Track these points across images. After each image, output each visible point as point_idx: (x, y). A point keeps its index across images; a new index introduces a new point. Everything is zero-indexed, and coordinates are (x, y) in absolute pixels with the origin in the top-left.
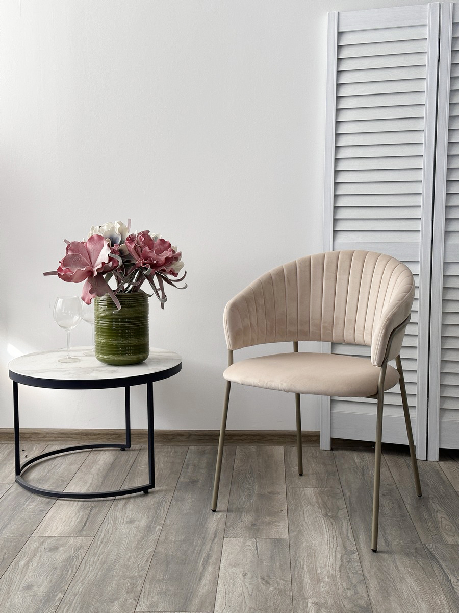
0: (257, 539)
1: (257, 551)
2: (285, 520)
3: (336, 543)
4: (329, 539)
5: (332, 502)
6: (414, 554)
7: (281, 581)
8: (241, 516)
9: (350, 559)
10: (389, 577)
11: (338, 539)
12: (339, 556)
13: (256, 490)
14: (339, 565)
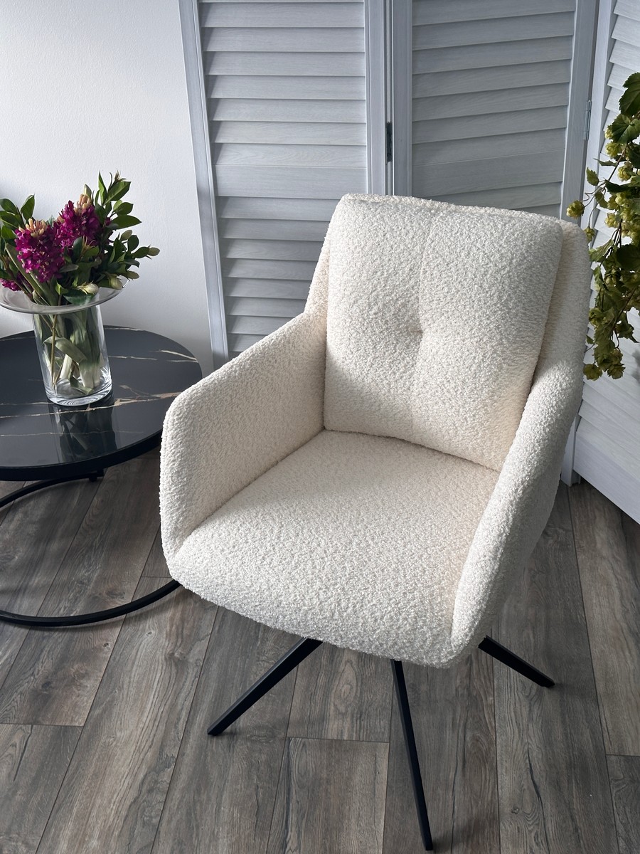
0: (34, 726)
1: (21, 760)
2: (100, 671)
3: (151, 739)
4: (145, 727)
5: (194, 622)
6: (262, 768)
7: (23, 849)
8: (38, 659)
9: (156, 782)
10: (194, 835)
11: (160, 727)
12: (141, 776)
13: (92, 585)
14: (132, 800)
